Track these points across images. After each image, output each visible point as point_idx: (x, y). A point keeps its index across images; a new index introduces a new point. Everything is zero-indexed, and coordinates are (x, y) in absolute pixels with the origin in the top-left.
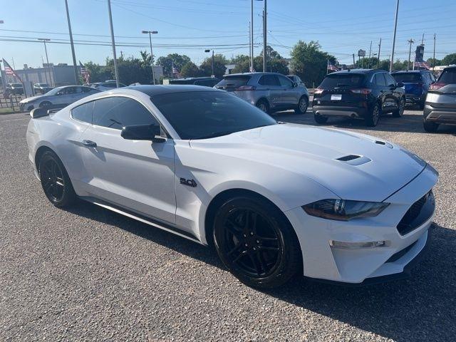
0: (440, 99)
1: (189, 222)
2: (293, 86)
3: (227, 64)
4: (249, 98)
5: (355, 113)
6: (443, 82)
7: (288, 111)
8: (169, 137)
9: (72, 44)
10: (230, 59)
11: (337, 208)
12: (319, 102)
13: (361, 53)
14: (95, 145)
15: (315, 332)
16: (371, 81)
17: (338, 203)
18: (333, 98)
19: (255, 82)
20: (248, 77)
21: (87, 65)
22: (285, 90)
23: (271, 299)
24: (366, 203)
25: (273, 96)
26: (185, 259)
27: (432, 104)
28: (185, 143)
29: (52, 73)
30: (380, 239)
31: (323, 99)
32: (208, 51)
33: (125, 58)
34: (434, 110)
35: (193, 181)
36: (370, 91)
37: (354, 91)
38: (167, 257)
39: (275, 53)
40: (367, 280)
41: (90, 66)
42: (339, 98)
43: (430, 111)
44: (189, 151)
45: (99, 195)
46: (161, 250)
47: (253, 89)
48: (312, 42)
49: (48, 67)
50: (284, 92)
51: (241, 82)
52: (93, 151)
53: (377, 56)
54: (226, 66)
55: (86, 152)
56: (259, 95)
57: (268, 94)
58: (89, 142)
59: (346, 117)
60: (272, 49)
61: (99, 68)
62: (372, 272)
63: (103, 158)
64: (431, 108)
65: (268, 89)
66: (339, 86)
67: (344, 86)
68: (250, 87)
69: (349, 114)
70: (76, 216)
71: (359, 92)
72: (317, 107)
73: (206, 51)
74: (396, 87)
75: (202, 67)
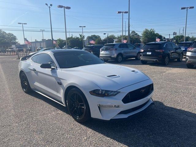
0: (192, 54)
1: (60, 98)
2: (134, 48)
3: (114, 39)
4: (114, 53)
5: (157, 60)
6: (193, 47)
7: (132, 58)
8: (56, 67)
9: (52, 32)
10: (117, 37)
11: (100, 92)
12: (142, 55)
13: (175, 33)
14: (35, 70)
15: (90, 137)
16: (164, 47)
17: (100, 91)
18: (148, 53)
19: (117, 47)
20: (114, 45)
21: (58, 40)
22: (131, 50)
23: (82, 126)
24: (112, 91)
25: (125, 52)
26: (60, 112)
27: (188, 56)
28: (60, 70)
29: (45, 43)
30: (117, 105)
31: (144, 54)
32: (105, 34)
33: (73, 37)
34: (189, 59)
35: (61, 83)
36: (164, 50)
37: (156, 51)
38: (54, 111)
39: (136, 34)
40: (111, 120)
41: (60, 40)
42: (150, 53)
43: (188, 59)
44: (61, 72)
45: (37, 88)
46: (53, 108)
47: (116, 50)
48: (151, 29)
49: (44, 40)
50: (130, 51)
51: (111, 47)
52: (35, 73)
53: (182, 35)
54: (114, 40)
55: (33, 73)
56: (118, 52)
57: (122, 52)
58: (34, 69)
59: (154, 61)
60: (135, 32)
61: (63, 41)
62: (113, 117)
63: (38, 75)
64: (188, 58)
65: (123, 50)
66: (150, 48)
67: (152, 48)
68: (115, 49)
69: (155, 60)
70: (30, 96)
71: (158, 51)
72: (142, 57)
73: (104, 34)
74: (178, 49)
75: (104, 40)
